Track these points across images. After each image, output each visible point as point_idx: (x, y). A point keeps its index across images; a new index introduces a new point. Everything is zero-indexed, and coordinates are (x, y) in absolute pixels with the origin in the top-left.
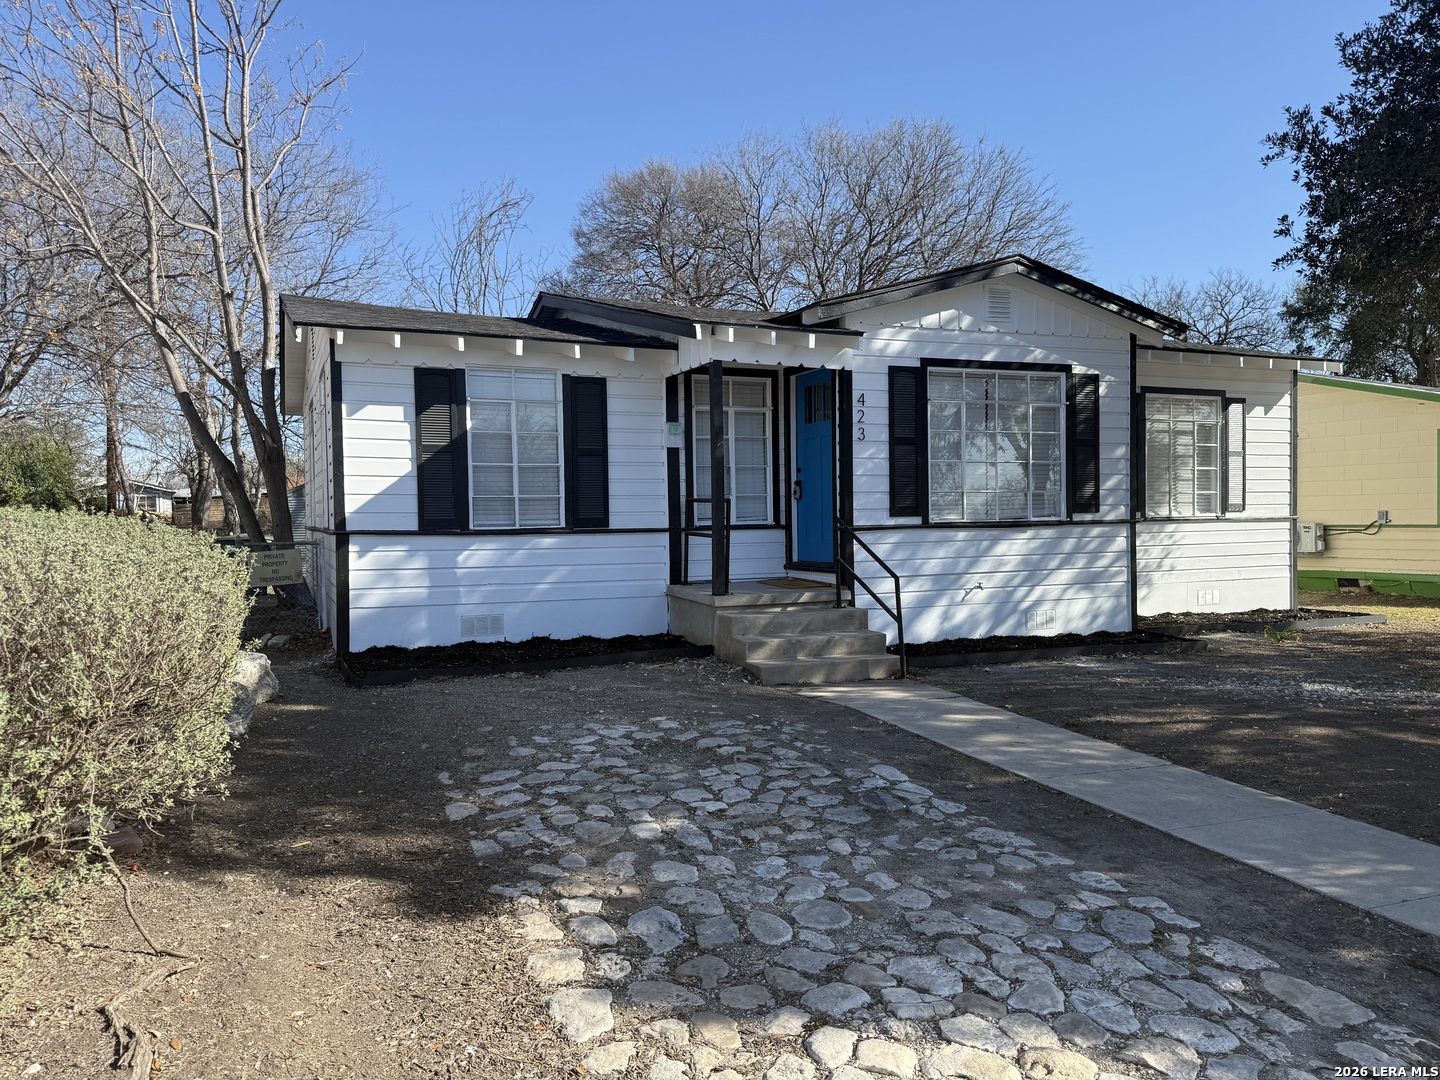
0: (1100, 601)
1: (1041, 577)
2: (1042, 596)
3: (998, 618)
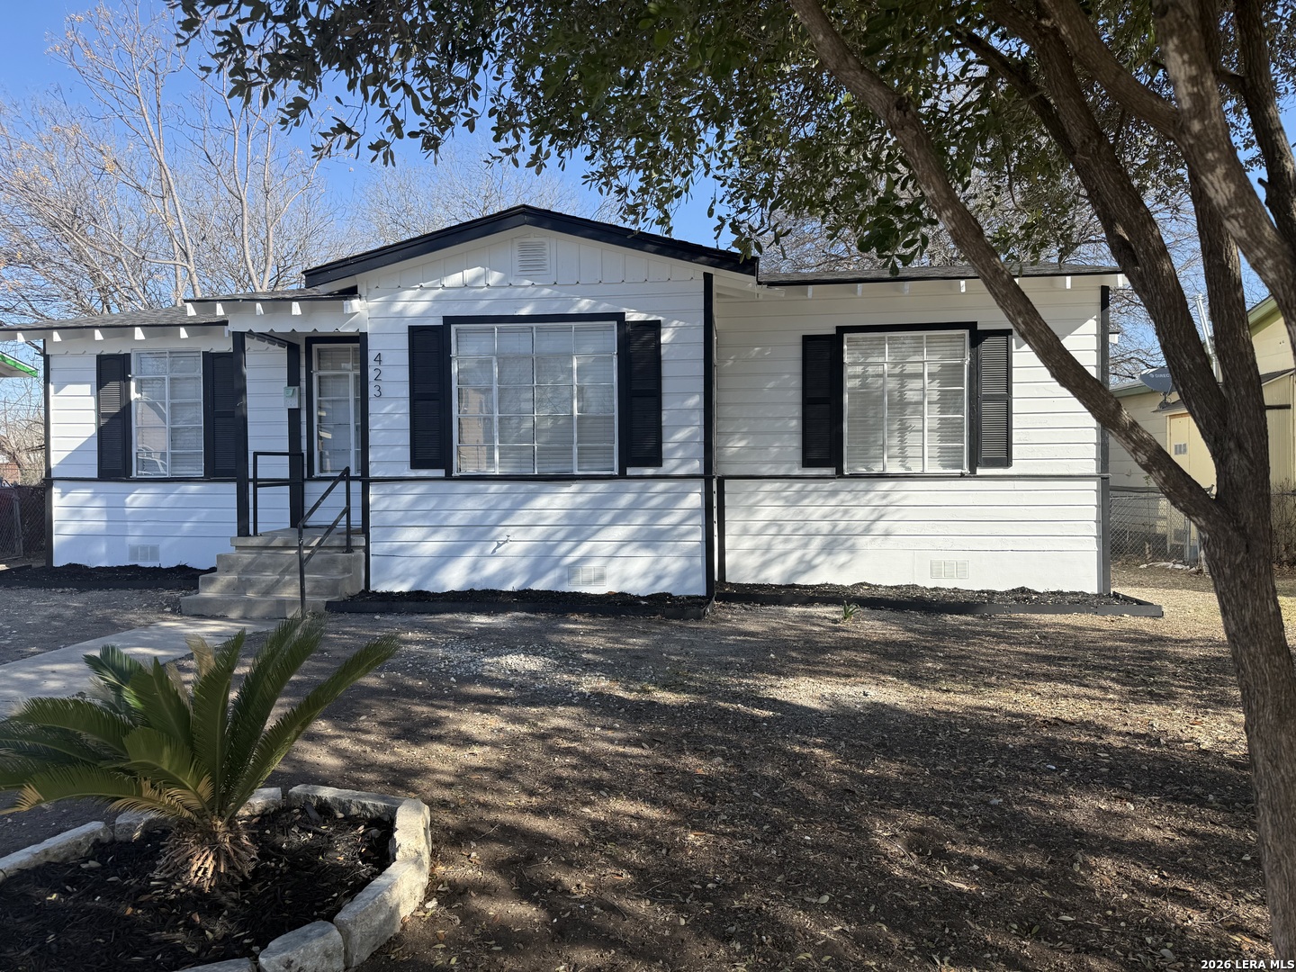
0: (665, 561)
1: (589, 532)
2: (590, 551)
3: (536, 573)
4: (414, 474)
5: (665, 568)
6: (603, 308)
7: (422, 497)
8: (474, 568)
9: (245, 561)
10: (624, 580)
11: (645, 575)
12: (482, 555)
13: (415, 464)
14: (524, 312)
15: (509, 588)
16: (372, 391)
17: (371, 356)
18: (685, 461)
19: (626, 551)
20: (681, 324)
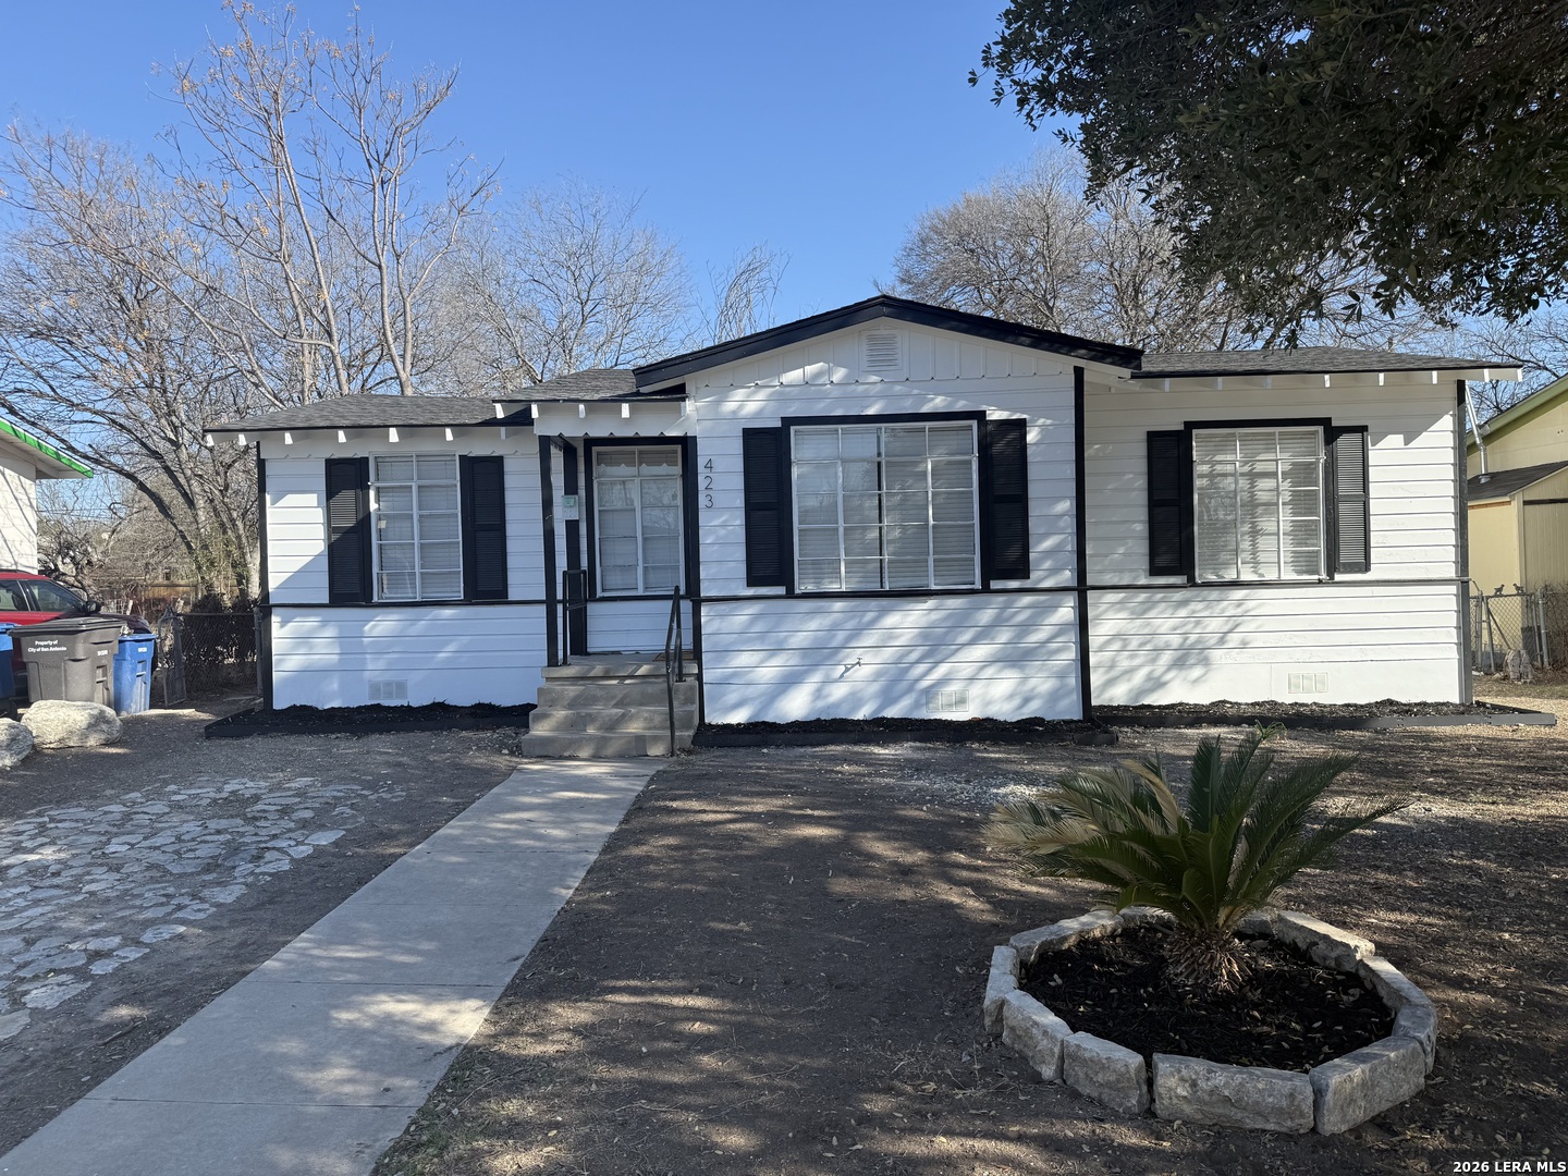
0: (1032, 682)
1: (948, 652)
2: (949, 673)
3: (888, 697)
4: (751, 592)
5: (1033, 689)
6: (961, 406)
7: (756, 617)
8: (818, 694)
9: (572, 694)
10: (988, 703)
11: (1011, 697)
12: (827, 681)
13: (752, 581)
14: (871, 411)
15: (859, 716)
16: (702, 501)
17: (701, 462)
18: (1054, 571)
19: (990, 672)
20: (1049, 422)
